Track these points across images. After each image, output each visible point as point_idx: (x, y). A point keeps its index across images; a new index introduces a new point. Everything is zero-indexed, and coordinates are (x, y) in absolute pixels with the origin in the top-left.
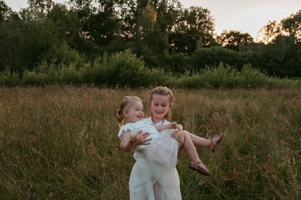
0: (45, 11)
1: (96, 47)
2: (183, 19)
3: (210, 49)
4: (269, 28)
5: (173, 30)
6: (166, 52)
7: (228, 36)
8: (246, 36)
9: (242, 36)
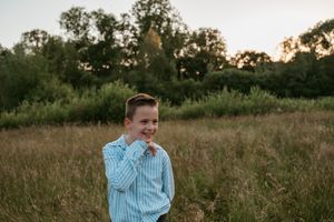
0: (40, 45)
1: (96, 79)
2: (191, 42)
3: (222, 72)
4: (286, 44)
5: (182, 54)
6: (174, 80)
7: (243, 56)
8: (262, 55)
9: (258, 55)
